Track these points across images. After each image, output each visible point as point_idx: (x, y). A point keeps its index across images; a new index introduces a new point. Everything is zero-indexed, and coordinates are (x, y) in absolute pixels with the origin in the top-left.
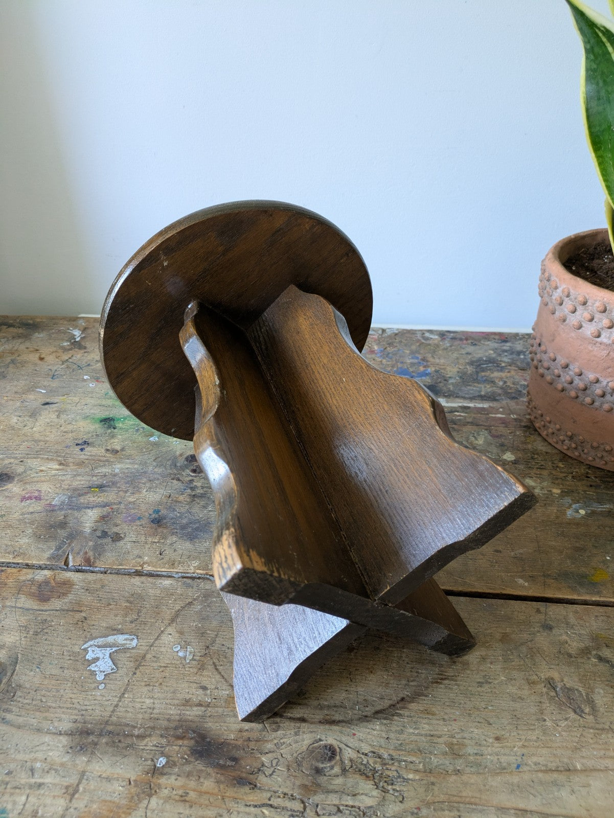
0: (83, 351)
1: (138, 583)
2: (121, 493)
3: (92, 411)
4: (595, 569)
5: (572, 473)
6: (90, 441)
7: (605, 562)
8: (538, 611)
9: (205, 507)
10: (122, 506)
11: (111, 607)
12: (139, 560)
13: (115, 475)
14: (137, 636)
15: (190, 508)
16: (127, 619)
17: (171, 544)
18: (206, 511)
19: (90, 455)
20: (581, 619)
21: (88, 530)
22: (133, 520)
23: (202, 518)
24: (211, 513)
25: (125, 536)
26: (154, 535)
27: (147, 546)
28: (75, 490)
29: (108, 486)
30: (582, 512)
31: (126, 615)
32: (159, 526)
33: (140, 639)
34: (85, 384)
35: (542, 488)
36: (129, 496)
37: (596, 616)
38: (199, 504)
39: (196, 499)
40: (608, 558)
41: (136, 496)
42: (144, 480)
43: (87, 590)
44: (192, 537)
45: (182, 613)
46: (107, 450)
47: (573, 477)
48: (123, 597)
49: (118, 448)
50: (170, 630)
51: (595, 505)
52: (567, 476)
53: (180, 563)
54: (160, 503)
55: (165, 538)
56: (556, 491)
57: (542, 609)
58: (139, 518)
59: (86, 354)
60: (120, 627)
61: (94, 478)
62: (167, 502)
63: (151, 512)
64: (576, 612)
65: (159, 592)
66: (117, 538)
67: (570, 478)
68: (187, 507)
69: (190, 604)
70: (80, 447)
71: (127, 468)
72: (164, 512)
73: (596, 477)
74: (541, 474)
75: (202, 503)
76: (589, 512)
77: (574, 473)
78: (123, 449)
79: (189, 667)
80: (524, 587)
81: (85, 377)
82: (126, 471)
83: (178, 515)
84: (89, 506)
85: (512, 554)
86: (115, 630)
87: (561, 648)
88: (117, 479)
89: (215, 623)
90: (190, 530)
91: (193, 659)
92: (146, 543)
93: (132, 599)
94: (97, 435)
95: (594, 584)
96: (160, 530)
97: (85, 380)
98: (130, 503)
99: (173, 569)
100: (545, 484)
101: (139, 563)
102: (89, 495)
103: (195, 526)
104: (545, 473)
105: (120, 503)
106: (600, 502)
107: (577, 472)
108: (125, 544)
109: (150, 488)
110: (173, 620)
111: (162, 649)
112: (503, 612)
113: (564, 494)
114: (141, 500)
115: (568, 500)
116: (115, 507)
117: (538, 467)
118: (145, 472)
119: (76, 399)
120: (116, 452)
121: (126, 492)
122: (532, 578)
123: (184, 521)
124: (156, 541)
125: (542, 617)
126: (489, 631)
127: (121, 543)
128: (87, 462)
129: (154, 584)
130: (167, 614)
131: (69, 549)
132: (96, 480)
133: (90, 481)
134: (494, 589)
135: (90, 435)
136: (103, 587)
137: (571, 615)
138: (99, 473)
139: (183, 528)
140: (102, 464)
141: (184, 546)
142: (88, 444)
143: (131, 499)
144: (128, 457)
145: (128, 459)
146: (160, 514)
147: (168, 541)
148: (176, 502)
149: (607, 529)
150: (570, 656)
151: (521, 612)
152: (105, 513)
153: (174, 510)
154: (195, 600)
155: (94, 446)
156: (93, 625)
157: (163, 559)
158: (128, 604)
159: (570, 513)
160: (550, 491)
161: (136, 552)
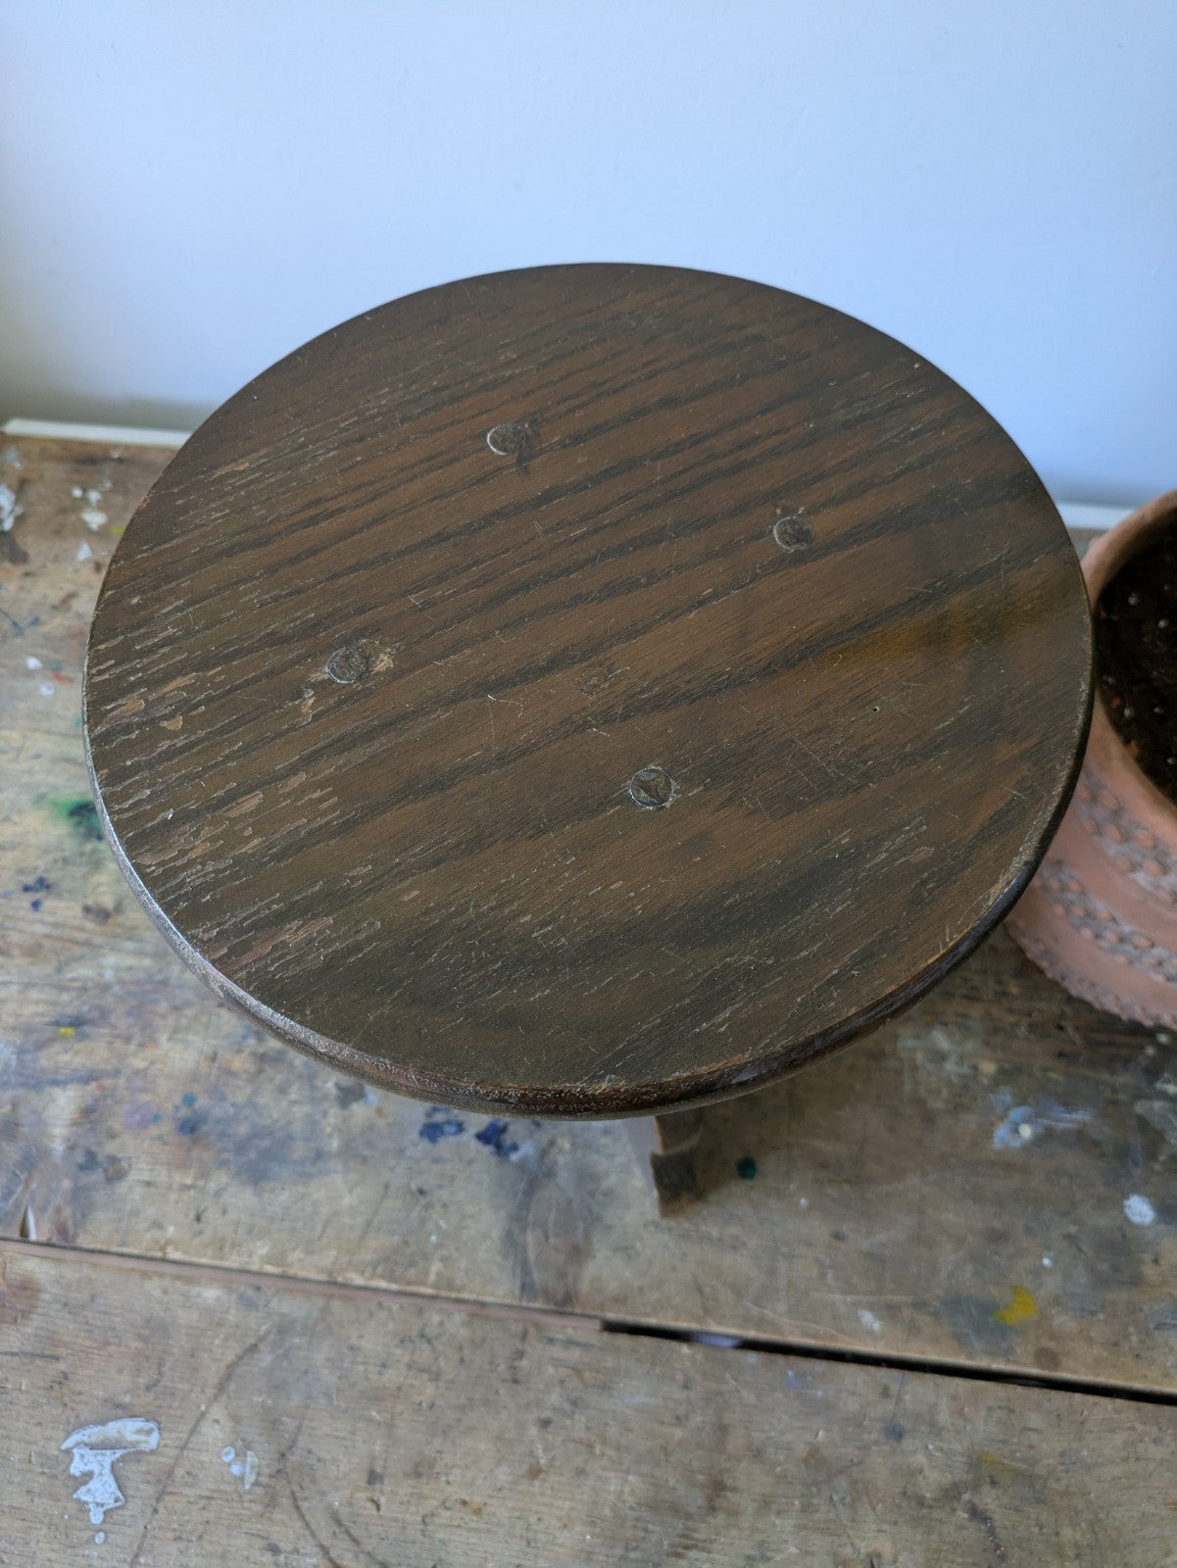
0: (19, 570)
1: (157, 1293)
2: (119, 1044)
3: (52, 779)
4: (1014, 1289)
5: (1030, 1015)
6: (52, 877)
7: (1038, 1272)
8: (885, 1393)
9: (282, 1090)
10: (122, 1082)
11: (111, 1349)
12: (156, 1233)
13: (105, 988)
14: (159, 1423)
15: (255, 1092)
16: (141, 1381)
17: (218, 1193)
18: (284, 1104)
19: (56, 925)
20: (960, 1413)
21: (58, 1147)
22: (143, 1125)
23: (277, 1121)
24: (296, 1109)
25: (130, 1166)
26: (183, 1166)
27: (173, 1197)
28: (28, 1030)
29: (92, 1022)
30: (1026, 1131)
31: (138, 1371)
32: (195, 1141)
33: (165, 1429)
34: (30, 684)
35: (961, 1058)
36: (134, 1055)
37: (990, 1409)
38: (271, 1080)
39: (266, 1066)
40: (1046, 1262)
41: (149, 1053)
42: (163, 1006)
43: (66, 1305)
44: (256, 1176)
45: (240, 1370)
46: (87, 909)
47: (1032, 1027)
48: (132, 1325)
49: (108, 902)
50: (217, 1411)
51: (1058, 1111)
52: (1017, 1025)
53: (234, 1246)
54: (195, 1077)
55: (204, 1175)
56: (988, 1068)
57: (894, 1388)
58: (156, 1118)
59: (28, 582)
60: (127, 1399)
61: (65, 997)
62: (209, 1075)
63: (178, 1099)
64: (954, 1397)
65: (195, 1317)
66: (116, 1172)
67: (1022, 1031)
68: (248, 1090)
69: (253, 1349)
70: (32, 897)
71: (129, 968)
72: (202, 1102)
73: (1077, 1028)
74: (965, 1016)
75: (279, 1078)
76: (1040, 1130)
77: (1034, 1014)
78: (119, 908)
79: (251, 1501)
80: (870, 1333)
81: (33, 663)
82: (127, 976)
83: (232, 1111)
84: (60, 1078)
85: (865, 1245)
86: (118, 1406)
87: (907, 1483)
88: (109, 1001)
89: (296, 1400)
90: (252, 1155)
91: (256, 1484)
92: (170, 1187)
93: (147, 1332)
94: (65, 861)
95: (1003, 1331)
96: (195, 1153)
97: (30, 674)
98: (137, 1073)
99: (222, 1258)
100: (970, 1045)
101: (157, 1242)
102: (56, 1047)
103: (265, 1143)
104: (976, 1011)
105: (117, 1073)
106: (1068, 1104)
107: (1041, 1011)
108: (130, 1190)
109: (176, 1031)
110: (221, 1388)
111: (205, 1458)
112: (820, 1393)
113: (1005, 1076)
114: (159, 1066)
115: (1005, 1095)
116: (108, 1082)
117: (964, 991)
118: (164, 983)
119: (15, 736)
120: (102, 915)
121: (127, 1040)
122: (889, 1312)
123: (243, 1129)
124: (189, 1181)
125: (889, 1406)
126: (788, 1437)
127: (122, 1187)
128: (47, 943)
129: (186, 1296)
130: (212, 1372)
131: (27, 1197)
132: (69, 1004)
133: (55, 1004)
134: (814, 1336)
135: (50, 858)
136: (93, 1298)
137: (944, 1404)
138: (73, 980)
139: (241, 1148)
140: (77, 951)
141: (242, 1199)
142: (48, 887)
143: (139, 1063)
144: (131, 933)
145: (130, 938)
146: (196, 1106)
147: (212, 1186)
148: (230, 1073)
149: (1064, 1181)
150: (921, 1502)
151: (854, 1394)
152: (89, 1101)
153: (223, 1098)
154: (261, 1339)
155: (59, 896)
156: (80, 1393)
157: (201, 1233)
158: (140, 1345)
159: (1001, 1132)
160: (975, 1068)
161: (151, 1212)
